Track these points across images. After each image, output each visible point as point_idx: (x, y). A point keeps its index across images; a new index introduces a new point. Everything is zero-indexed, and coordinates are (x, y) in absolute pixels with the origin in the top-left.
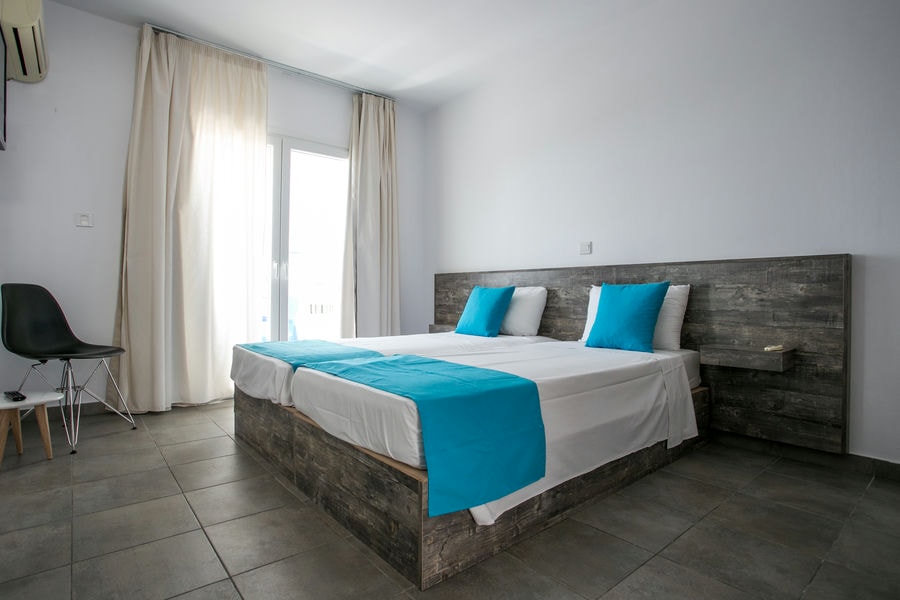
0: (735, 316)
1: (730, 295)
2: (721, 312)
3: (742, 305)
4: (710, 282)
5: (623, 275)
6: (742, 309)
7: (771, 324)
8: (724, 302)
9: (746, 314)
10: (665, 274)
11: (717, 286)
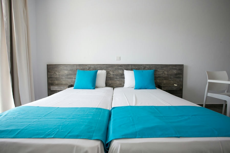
0: (162, 78)
1: (161, 73)
2: (159, 77)
3: (164, 75)
4: (157, 70)
5: (133, 67)
6: (164, 76)
7: (169, 79)
8: (160, 74)
9: (164, 77)
10: (145, 67)
11: (158, 71)
